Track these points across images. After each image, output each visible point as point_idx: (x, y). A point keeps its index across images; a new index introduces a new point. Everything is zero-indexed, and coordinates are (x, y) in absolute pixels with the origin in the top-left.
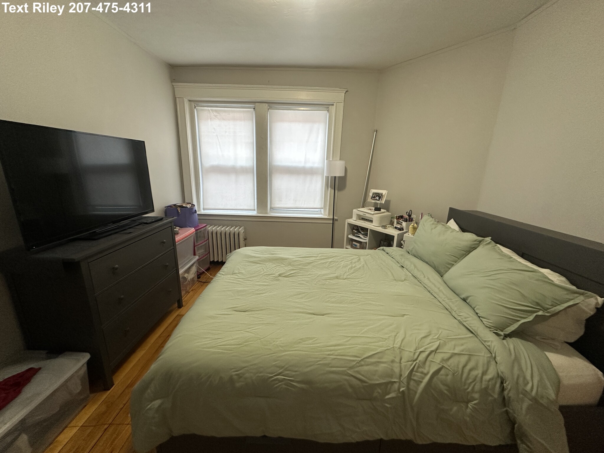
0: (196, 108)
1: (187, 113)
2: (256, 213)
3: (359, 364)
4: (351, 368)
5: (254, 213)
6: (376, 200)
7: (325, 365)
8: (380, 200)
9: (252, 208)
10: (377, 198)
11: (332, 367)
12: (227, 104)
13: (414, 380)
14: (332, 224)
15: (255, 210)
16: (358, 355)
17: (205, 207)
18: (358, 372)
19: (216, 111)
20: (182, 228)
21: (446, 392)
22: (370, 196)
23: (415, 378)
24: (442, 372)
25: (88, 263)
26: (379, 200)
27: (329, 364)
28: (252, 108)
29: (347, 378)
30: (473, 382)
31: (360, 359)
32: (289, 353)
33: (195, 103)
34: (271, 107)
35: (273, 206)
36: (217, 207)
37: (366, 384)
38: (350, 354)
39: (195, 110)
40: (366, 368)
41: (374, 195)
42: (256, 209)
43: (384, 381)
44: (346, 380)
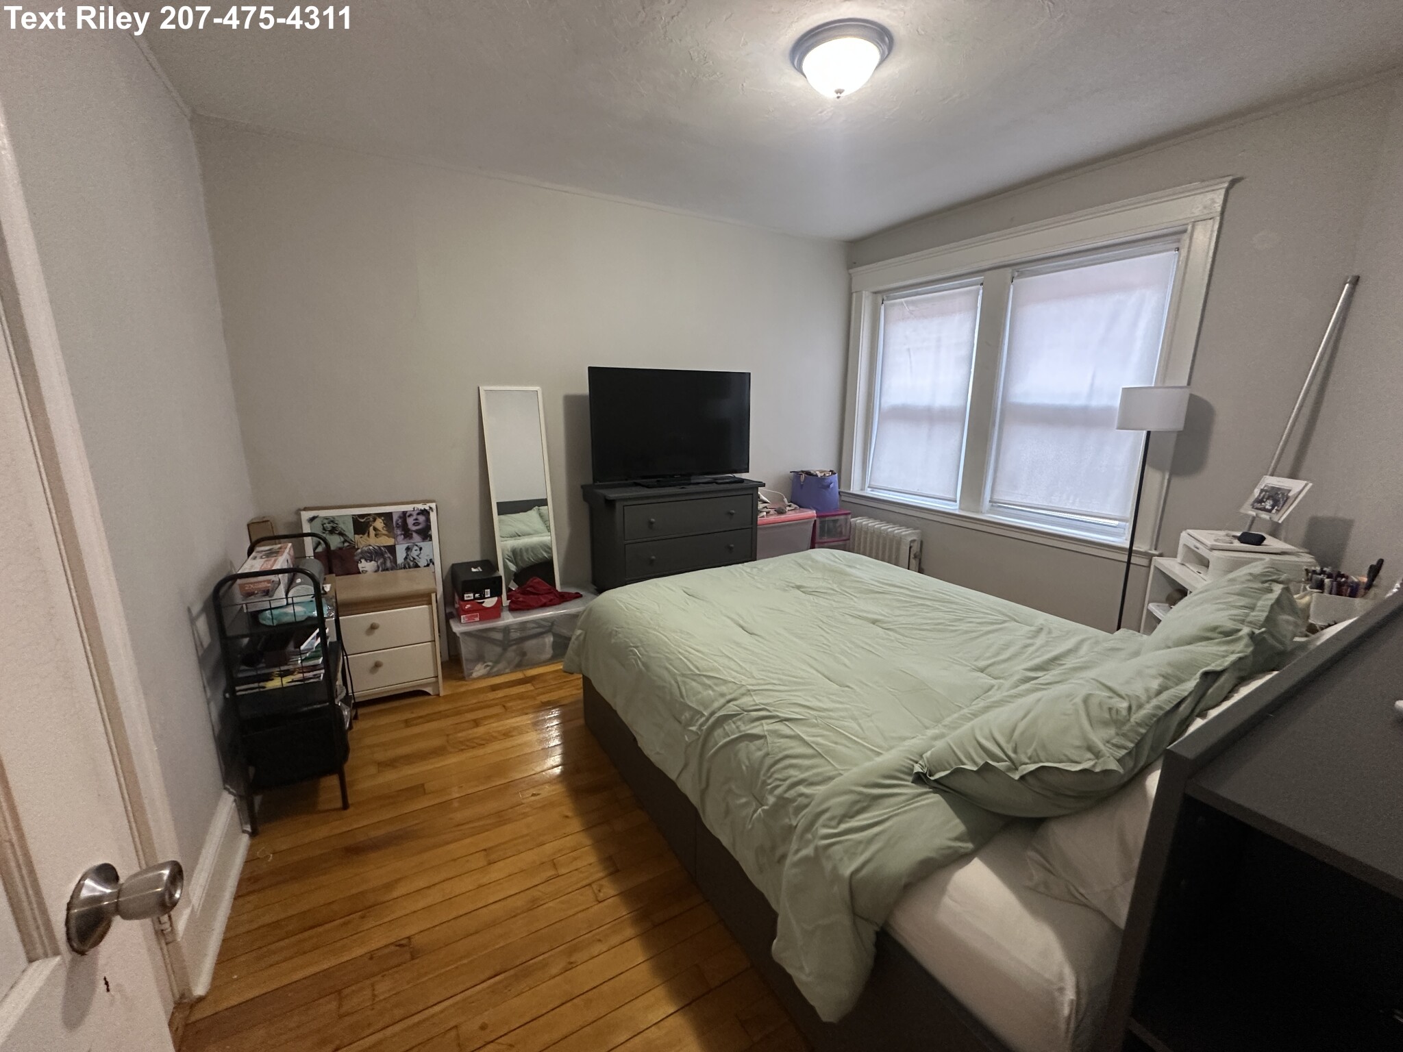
0: (884, 302)
1: (866, 315)
2: (957, 507)
3: (694, 677)
4: (683, 675)
5: (953, 508)
6: (1264, 510)
7: (668, 659)
8: (1274, 511)
9: (951, 496)
10: (1268, 505)
11: (671, 664)
12: (943, 283)
13: (724, 729)
14: (1125, 564)
15: (956, 501)
16: (701, 668)
17: (873, 483)
18: (684, 683)
19: (913, 303)
20: (801, 509)
21: (744, 768)
22: (1254, 496)
23: (726, 727)
24: (758, 742)
25: (624, 506)
26: (1270, 511)
27: (671, 660)
28: (977, 285)
29: (673, 682)
30: (781, 780)
31: (698, 673)
32: (658, 634)
33: (882, 295)
34: (1022, 271)
35: (996, 497)
36: (890, 487)
37: (682, 700)
38: (695, 663)
39: (883, 307)
40: (694, 684)
41: (1264, 493)
42: (958, 499)
43: (696, 708)
44: (670, 684)
